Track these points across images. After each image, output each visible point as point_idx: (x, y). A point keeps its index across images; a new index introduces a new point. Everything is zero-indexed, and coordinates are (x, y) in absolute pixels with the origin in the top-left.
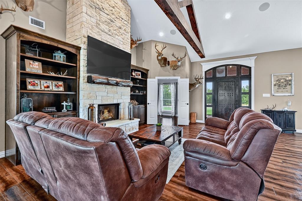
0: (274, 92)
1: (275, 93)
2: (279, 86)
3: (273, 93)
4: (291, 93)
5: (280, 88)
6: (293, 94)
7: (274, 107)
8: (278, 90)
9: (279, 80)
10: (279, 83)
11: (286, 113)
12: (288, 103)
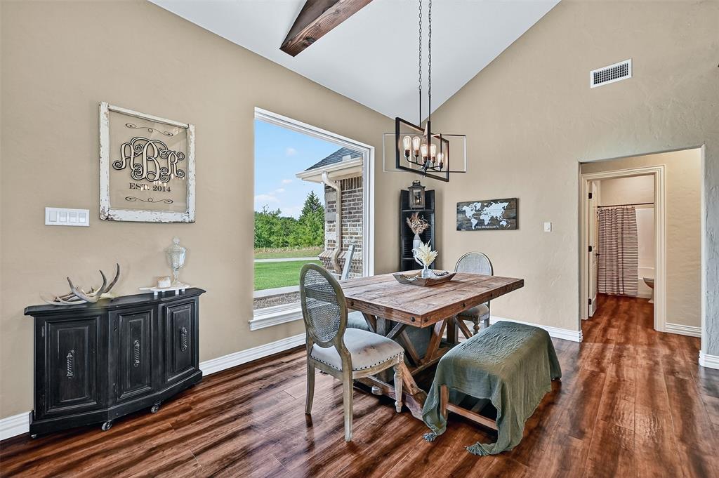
0: (111, 202)
1: (115, 205)
2: (137, 172)
3: (105, 202)
4: (186, 210)
5: (139, 183)
6: (192, 218)
7: (109, 281)
8: (134, 193)
9: (137, 146)
10: (138, 161)
11: (164, 308)
12: (175, 257)
